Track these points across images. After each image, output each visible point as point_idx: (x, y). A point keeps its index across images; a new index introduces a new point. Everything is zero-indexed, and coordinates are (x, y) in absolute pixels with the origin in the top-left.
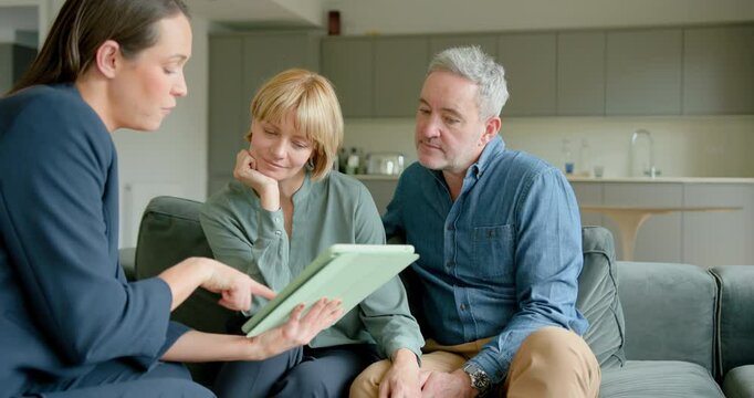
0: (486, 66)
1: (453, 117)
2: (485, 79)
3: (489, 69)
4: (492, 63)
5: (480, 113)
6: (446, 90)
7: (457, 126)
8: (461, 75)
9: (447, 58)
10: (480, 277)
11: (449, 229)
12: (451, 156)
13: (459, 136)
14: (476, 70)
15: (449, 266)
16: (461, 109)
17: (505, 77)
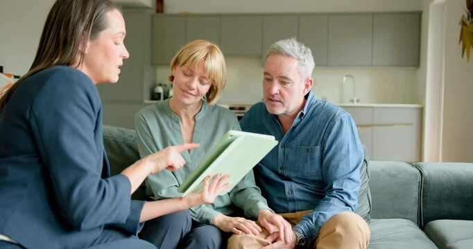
0: (301, 49)
1: (286, 81)
2: (301, 57)
3: (303, 51)
4: (304, 47)
5: (301, 77)
6: (280, 65)
7: (288, 86)
8: (288, 55)
9: (279, 47)
10: (299, 176)
11: (281, 147)
12: (286, 105)
13: (290, 92)
14: (296, 52)
15: (281, 168)
16: (291, 76)
17: (313, 55)
